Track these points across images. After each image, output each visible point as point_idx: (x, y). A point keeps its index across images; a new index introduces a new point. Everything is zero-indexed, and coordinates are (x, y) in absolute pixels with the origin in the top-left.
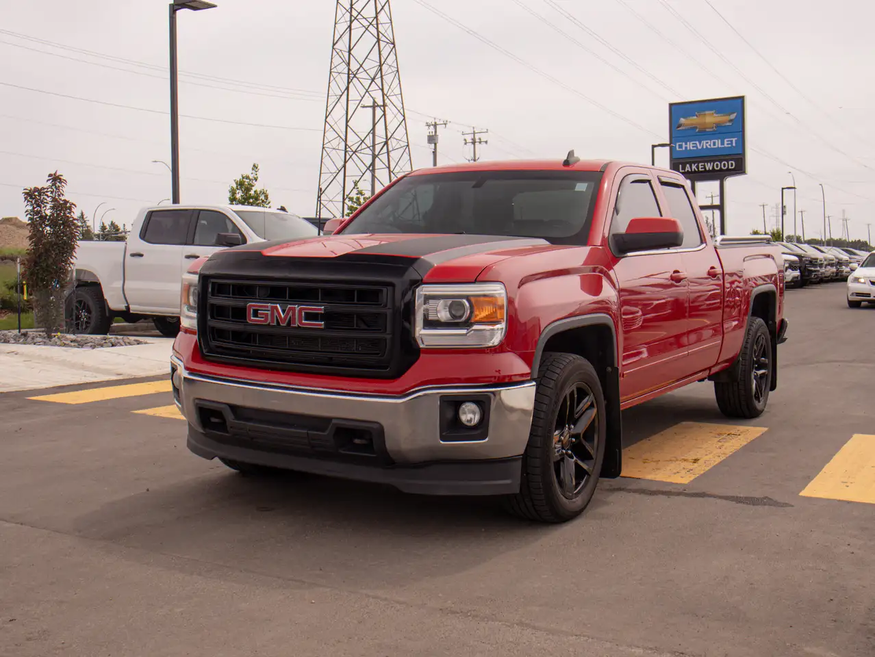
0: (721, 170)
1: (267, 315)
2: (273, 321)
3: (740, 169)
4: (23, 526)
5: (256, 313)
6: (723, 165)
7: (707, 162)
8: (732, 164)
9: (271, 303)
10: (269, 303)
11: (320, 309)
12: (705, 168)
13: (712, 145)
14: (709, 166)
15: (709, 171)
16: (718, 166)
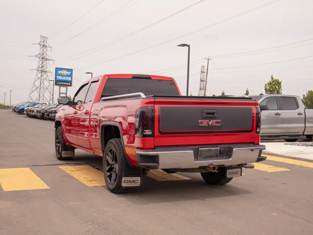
0: (67, 85)
3: (71, 85)
6: (68, 84)
7: (64, 83)
8: (69, 84)
12: (63, 84)
13: (62, 78)
14: (64, 84)
15: (64, 85)
16: (66, 84)
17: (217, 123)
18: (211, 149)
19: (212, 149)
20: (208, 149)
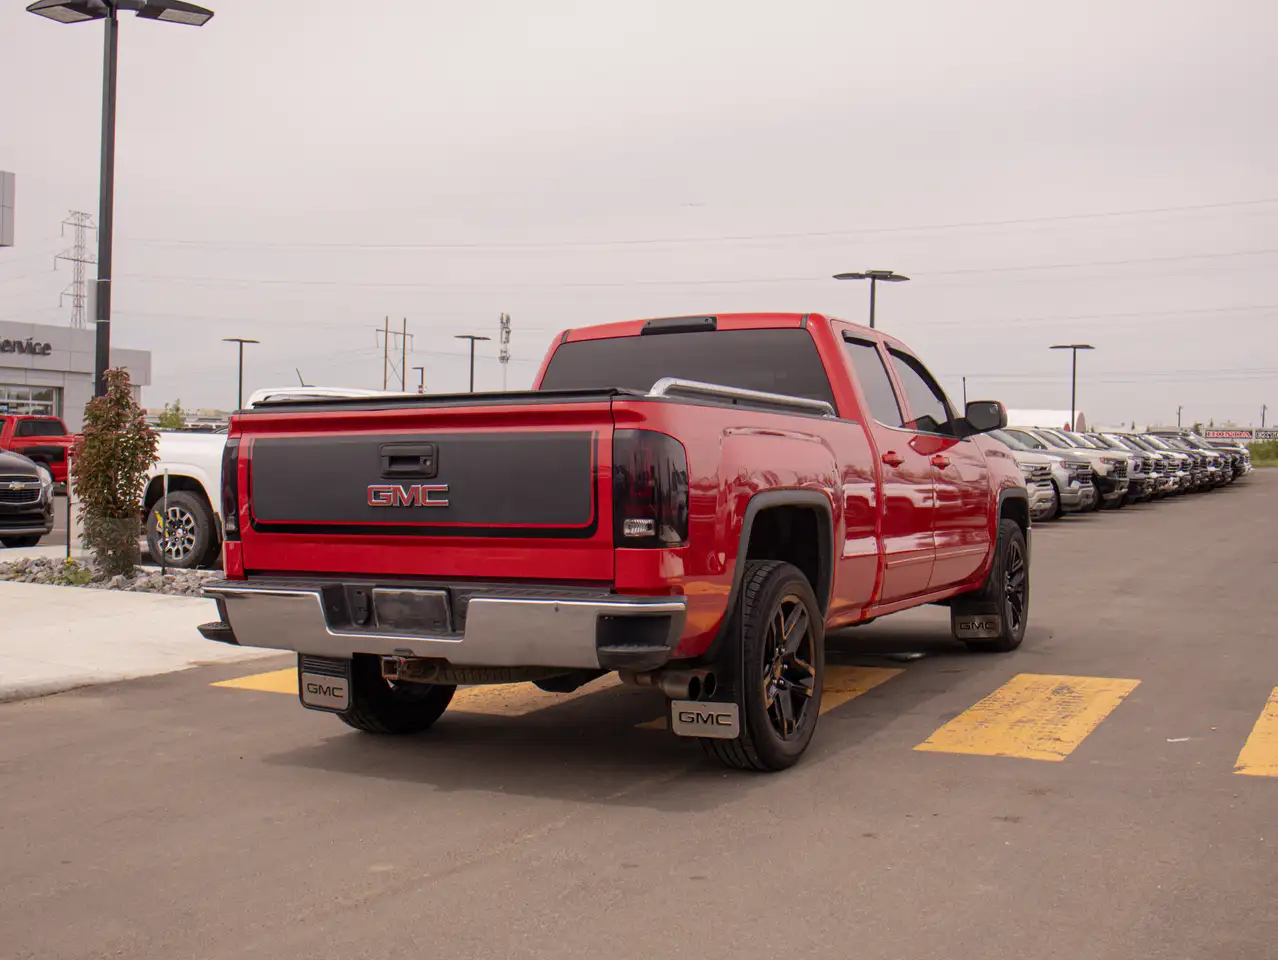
17: (432, 494)
18: (412, 594)
19: (419, 596)
20: (403, 594)
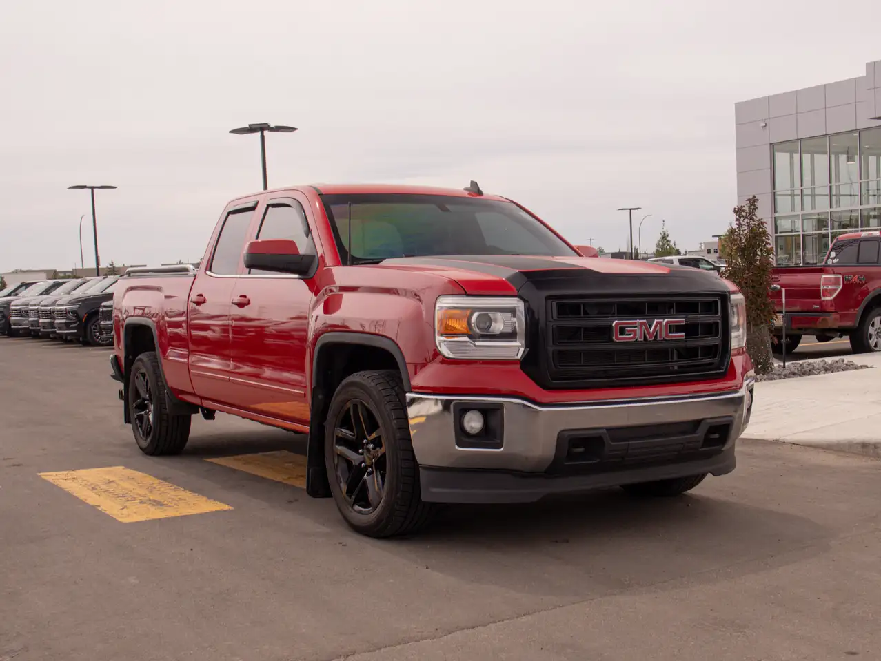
1: (635, 331)
2: (641, 338)
4: (476, 629)
5: (622, 331)
9: (640, 319)
10: (636, 319)
11: (681, 320)
